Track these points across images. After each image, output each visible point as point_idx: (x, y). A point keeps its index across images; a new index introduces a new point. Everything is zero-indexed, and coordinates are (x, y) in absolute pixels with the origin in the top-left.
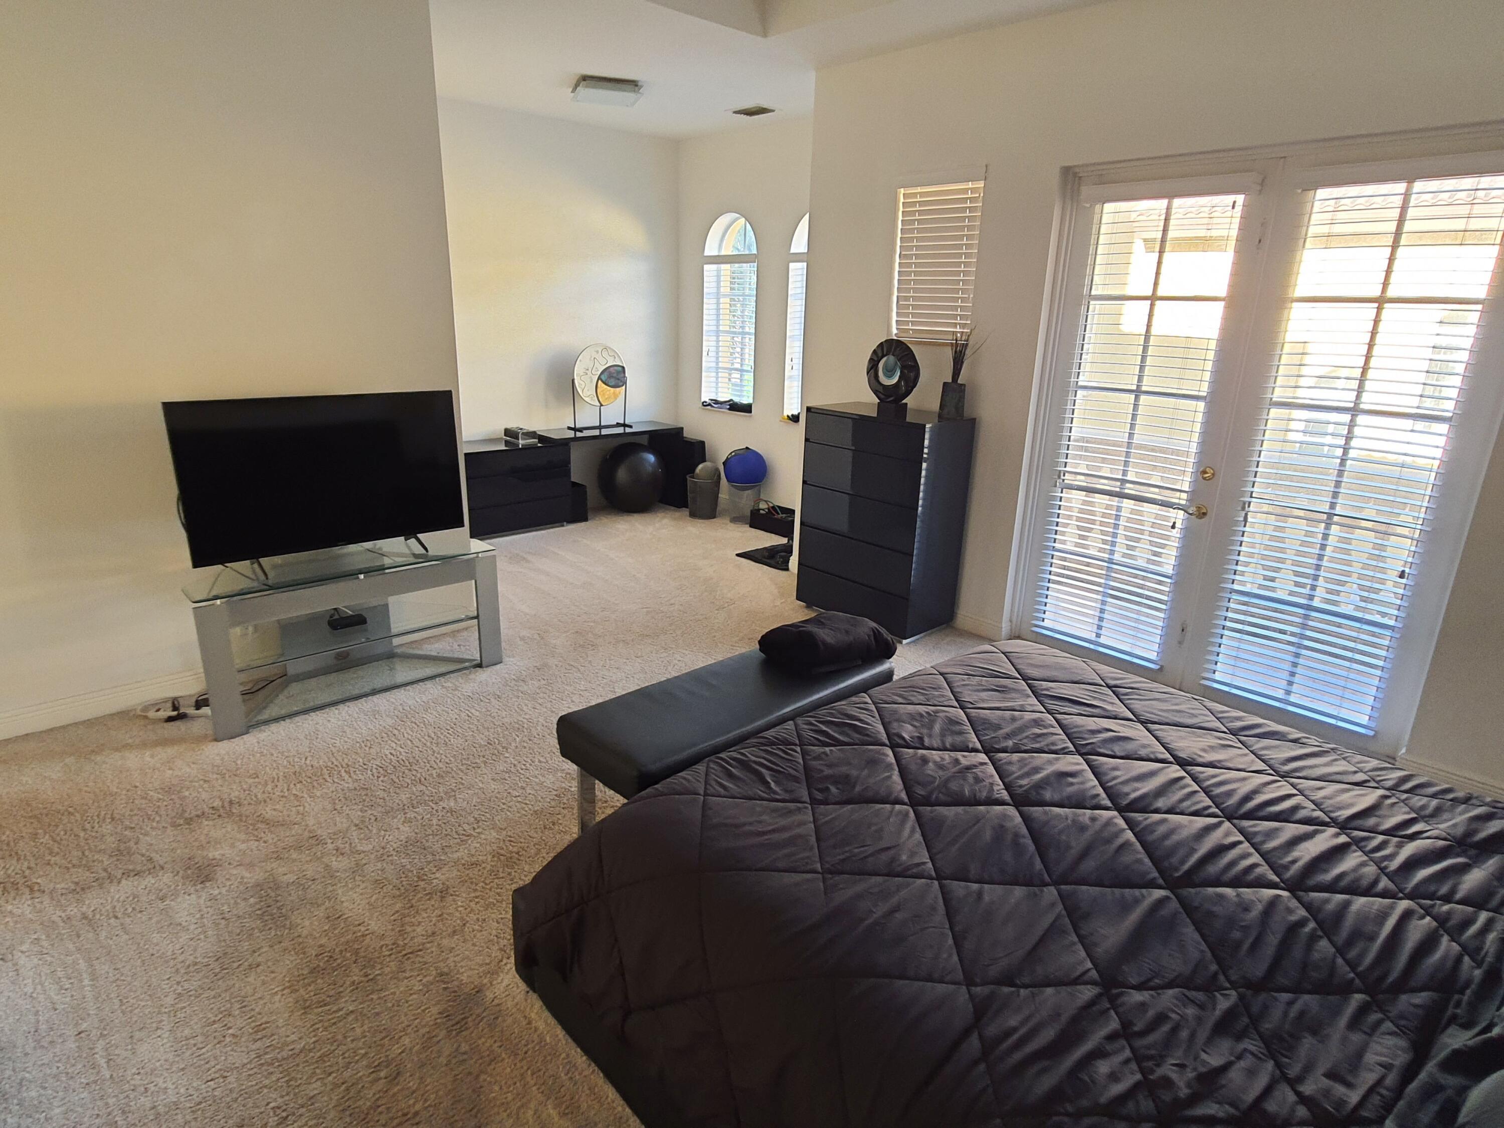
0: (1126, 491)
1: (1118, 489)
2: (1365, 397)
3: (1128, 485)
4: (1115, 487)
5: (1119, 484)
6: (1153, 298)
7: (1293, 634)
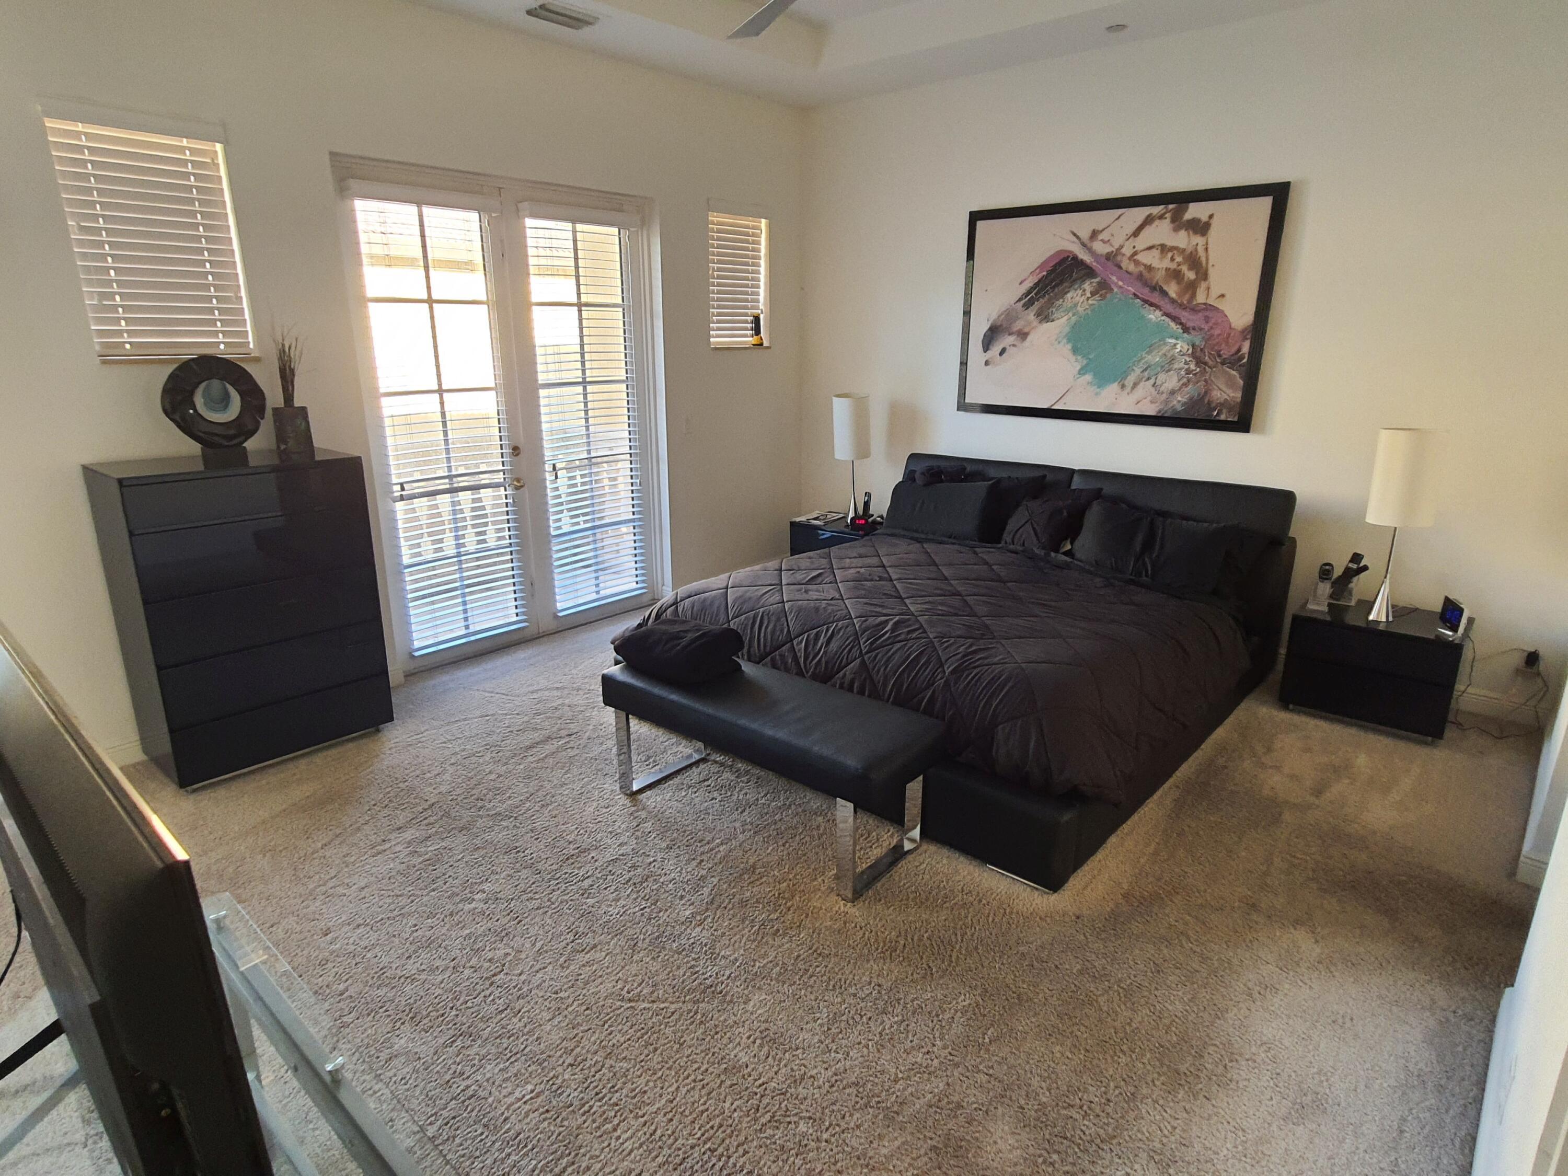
0: (455, 485)
1: (448, 486)
2: (588, 373)
3: (455, 480)
4: (444, 485)
5: (447, 481)
6: (430, 301)
7: (591, 550)
